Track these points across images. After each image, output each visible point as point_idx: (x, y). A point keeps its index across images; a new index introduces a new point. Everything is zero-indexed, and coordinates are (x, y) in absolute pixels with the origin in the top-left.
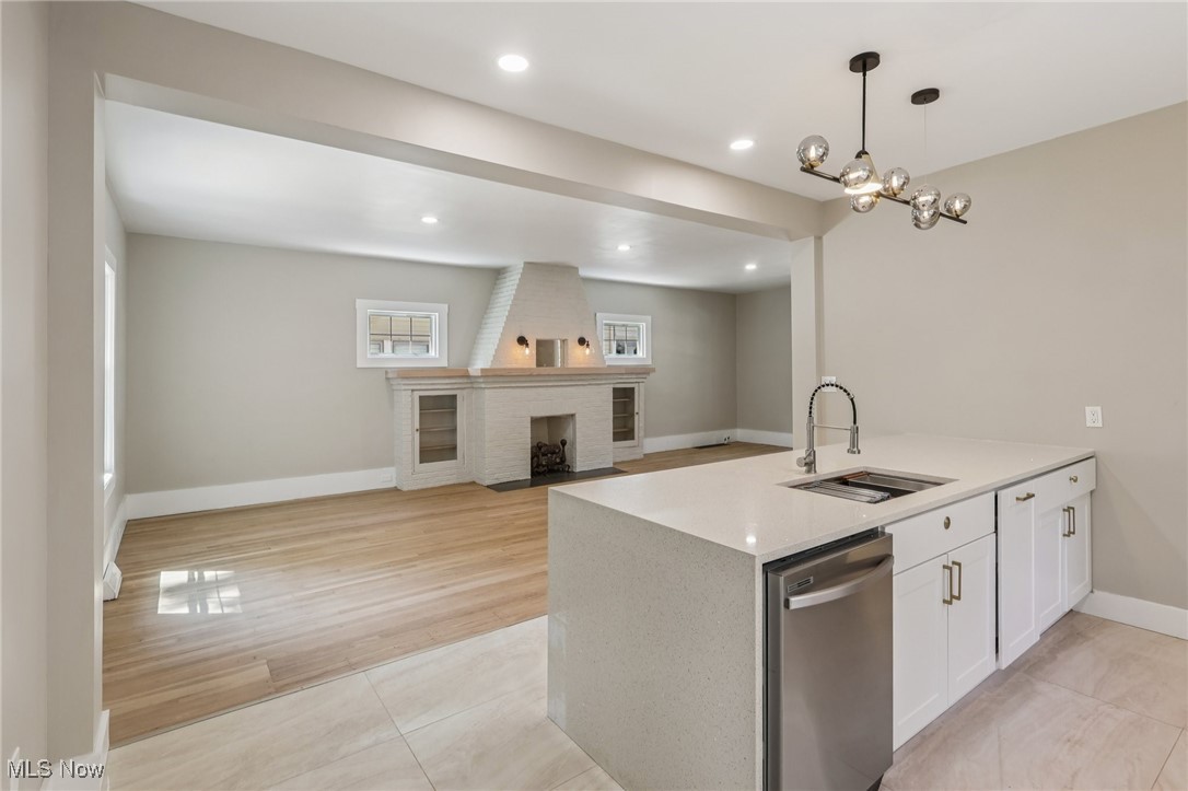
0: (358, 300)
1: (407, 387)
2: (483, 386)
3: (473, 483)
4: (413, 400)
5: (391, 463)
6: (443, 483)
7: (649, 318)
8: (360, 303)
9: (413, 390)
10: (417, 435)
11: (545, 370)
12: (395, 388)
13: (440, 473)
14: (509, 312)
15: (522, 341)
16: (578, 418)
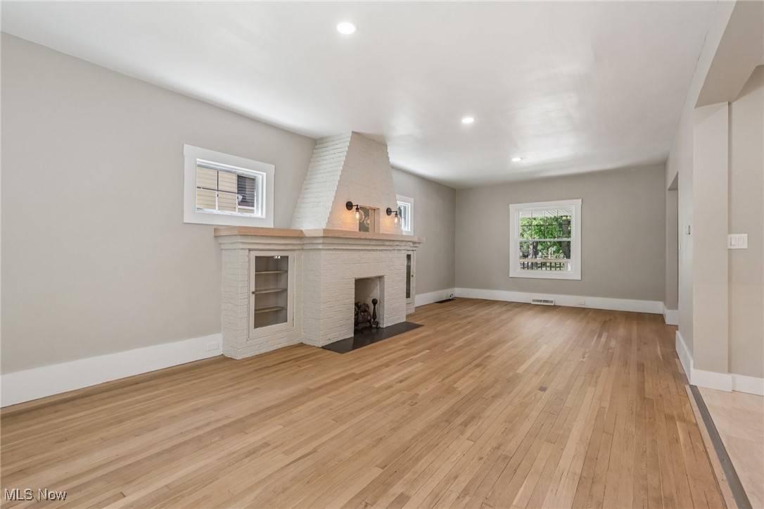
0: (185, 145)
1: (244, 246)
2: (320, 247)
3: (302, 345)
4: (249, 259)
5: (217, 329)
6: (275, 347)
7: (412, 199)
8: (188, 149)
9: (250, 250)
10: (253, 297)
11: (364, 235)
12: (223, 247)
13: (273, 337)
14: (341, 176)
15: (349, 206)
16: (386, 279)
